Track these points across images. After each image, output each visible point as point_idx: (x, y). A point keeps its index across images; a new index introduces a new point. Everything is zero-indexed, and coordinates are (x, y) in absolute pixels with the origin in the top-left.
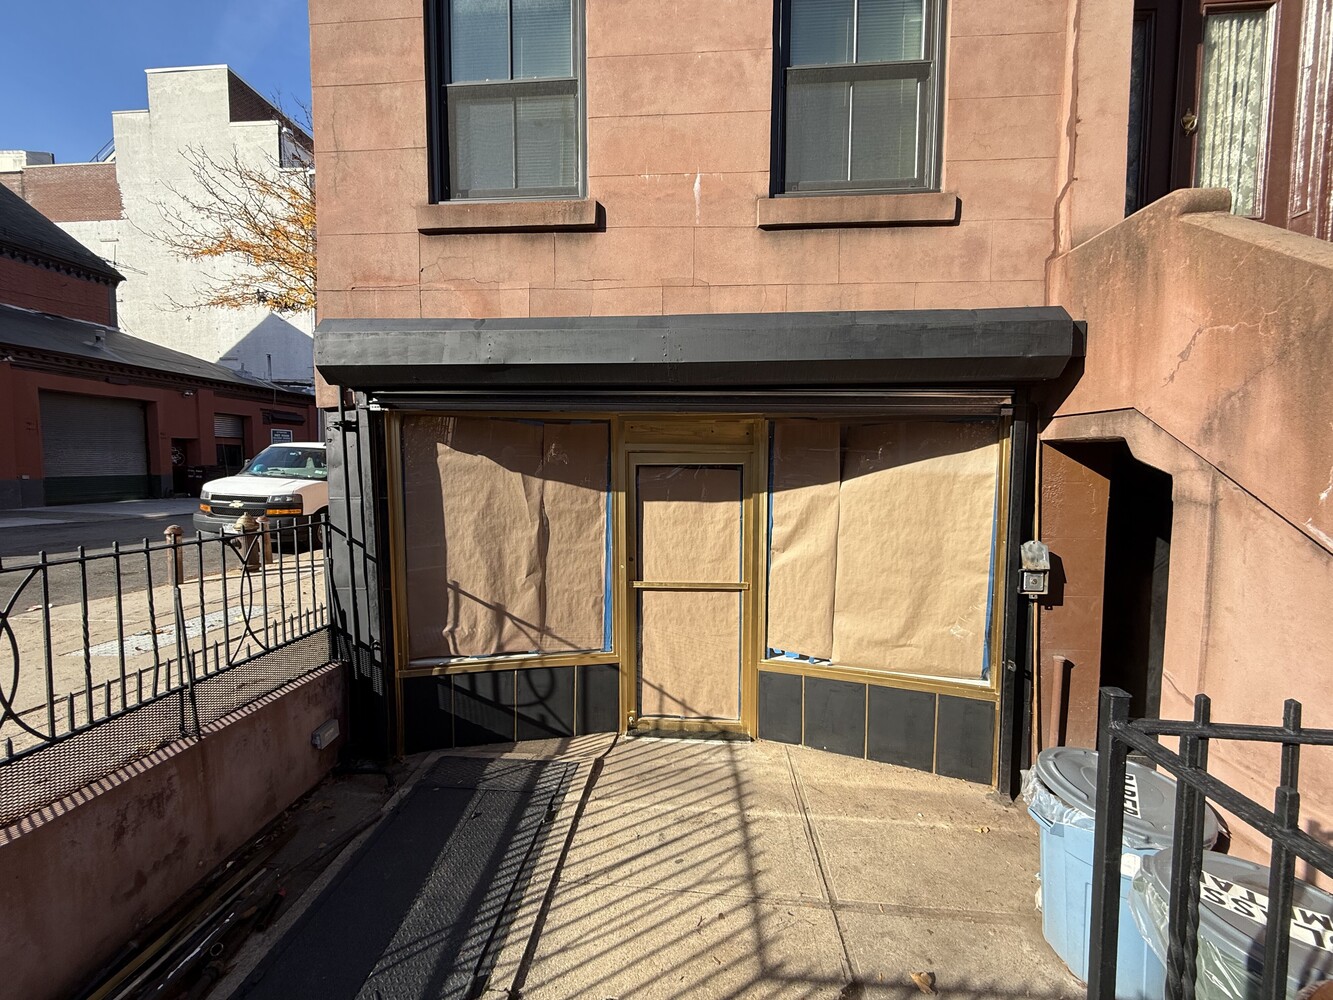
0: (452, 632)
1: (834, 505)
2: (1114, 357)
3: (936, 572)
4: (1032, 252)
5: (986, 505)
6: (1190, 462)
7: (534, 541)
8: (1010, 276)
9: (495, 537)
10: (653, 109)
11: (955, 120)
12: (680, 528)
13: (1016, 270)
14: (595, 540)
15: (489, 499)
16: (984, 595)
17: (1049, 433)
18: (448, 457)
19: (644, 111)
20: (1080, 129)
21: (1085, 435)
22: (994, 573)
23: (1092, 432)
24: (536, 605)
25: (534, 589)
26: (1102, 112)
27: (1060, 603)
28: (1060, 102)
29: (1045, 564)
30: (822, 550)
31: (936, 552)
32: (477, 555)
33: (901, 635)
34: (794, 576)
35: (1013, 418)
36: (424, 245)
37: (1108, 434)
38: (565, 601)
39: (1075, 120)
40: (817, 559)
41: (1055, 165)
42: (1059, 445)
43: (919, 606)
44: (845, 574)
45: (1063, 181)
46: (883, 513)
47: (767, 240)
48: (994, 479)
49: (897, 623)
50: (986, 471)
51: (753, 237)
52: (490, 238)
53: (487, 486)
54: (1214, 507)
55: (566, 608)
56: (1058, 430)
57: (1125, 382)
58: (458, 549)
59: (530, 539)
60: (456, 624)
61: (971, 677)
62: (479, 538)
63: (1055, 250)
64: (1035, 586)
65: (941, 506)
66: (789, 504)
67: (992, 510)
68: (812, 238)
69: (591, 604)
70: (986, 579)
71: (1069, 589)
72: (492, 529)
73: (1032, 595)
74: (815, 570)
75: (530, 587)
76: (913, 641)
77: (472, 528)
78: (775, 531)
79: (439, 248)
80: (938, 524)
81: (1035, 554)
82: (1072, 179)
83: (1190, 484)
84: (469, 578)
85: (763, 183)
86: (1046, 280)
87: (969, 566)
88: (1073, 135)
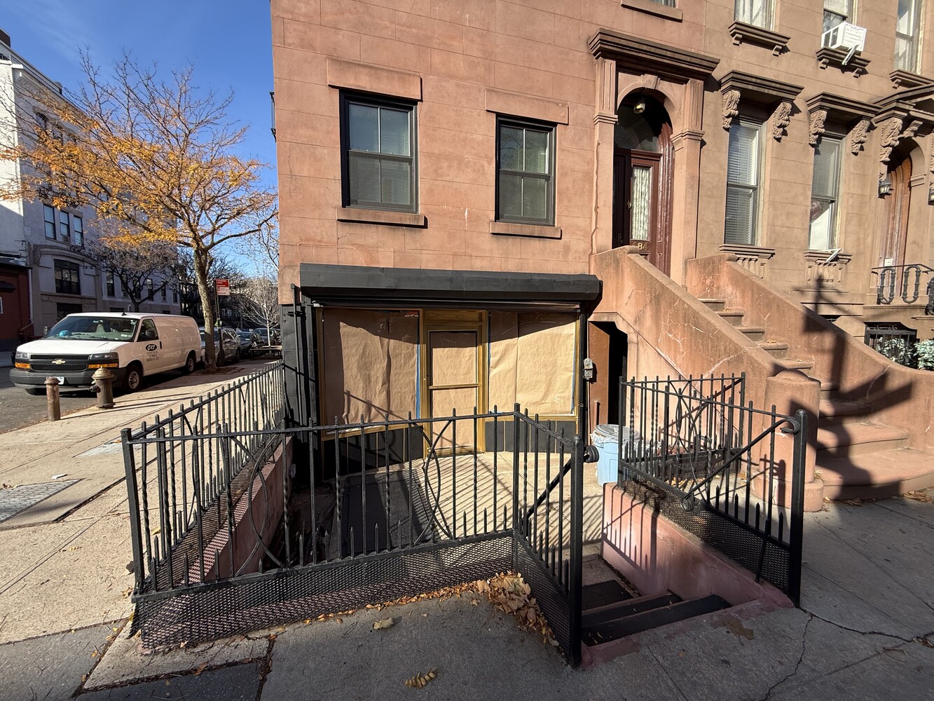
0: (347, 416)
1: (516, 348)
2: (611, 295)
3: (555, 372)
4: (585, 252)
5: (572, 345)
6: (632, 330)
7: (385, 369)
8: (578, 260)
9: (367, 368)
10: (448, 178)
11: (560, 200)
12: (450, 360)
13: (580, 258)
14: (412, 367)
15: (364, 349)
16: (572, 381)
17: (591, 319)
18: (344, 328)
19: (444, 179)
20: (598, 210)
21: (603, 320)
22: (575, 371)
23: (605, 319)
24: (386, 401)
25: (385, 392)
26: (605, 205)
27: (596, 381)
28: (592, 200)
29: (591, 367)
30: (511, 366)
31: (555, 365)
32: (359, 377)
33: (543, 399)
34: (500, 379)
35: (580, 313)
36: (340, 227)
37: (610, 320)
38: (399, 398)
39: (597, 207)
40: (509, 371)
41: (591, 221)
42: (593, 323)
43: (549, 387)
44: (521, 376)
45: (594, 228)
46: (535, 350)
47: (494, 239)
48: (574, 336)
49: (541, 395)
50: (571, 332)
51: (489, 237)
52: (373, 227)
53: (363, 342)
54: (638, 344)
55: (399, 401)
56: (594, 318)
57: (614, 304)
58: (349, 375)
59: (383, 368)
60: (348, 412)
61: (567, 413)
62: (359, 369)
63: (592, 252)
64: (588, 375)
65: (556, 347)
66: (497, 347)
67: (573, 347)
68: (511, 239)
69: (410, 397)
70: (572, 374)
71: (598, 375)
72: (366, 363)
73: (588, 379)
74: (508, 375)
75: (383, 392)
76: (547, 401)
77: (357, 363)
78: (491, 359)
79: (347, 228)
80: (555, 354)
81: (588, 363)
82: (596, 228)
83: (632, 337)
84: (354, 389)
85: (492, 216)
86: (589, 262)
87: (567, 369)
88: (597, 213)
